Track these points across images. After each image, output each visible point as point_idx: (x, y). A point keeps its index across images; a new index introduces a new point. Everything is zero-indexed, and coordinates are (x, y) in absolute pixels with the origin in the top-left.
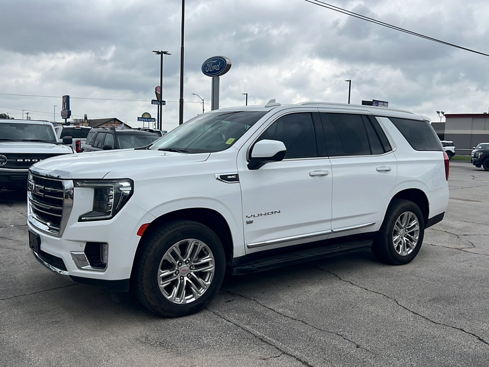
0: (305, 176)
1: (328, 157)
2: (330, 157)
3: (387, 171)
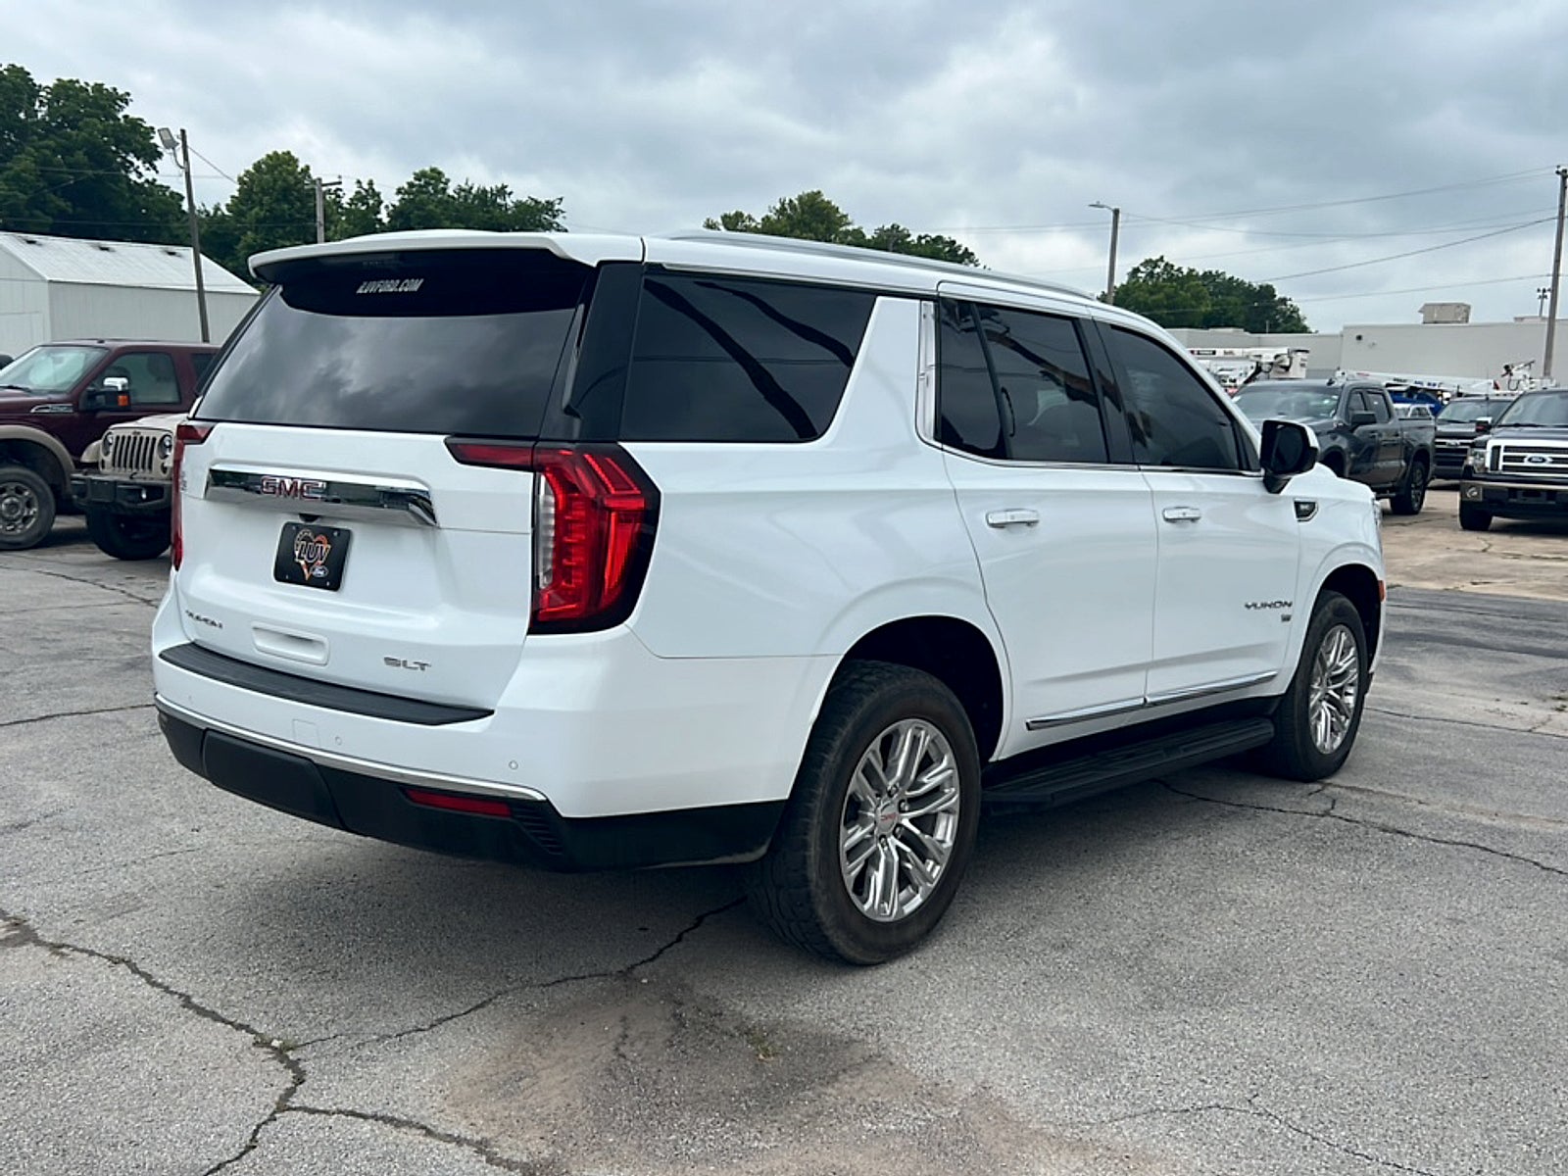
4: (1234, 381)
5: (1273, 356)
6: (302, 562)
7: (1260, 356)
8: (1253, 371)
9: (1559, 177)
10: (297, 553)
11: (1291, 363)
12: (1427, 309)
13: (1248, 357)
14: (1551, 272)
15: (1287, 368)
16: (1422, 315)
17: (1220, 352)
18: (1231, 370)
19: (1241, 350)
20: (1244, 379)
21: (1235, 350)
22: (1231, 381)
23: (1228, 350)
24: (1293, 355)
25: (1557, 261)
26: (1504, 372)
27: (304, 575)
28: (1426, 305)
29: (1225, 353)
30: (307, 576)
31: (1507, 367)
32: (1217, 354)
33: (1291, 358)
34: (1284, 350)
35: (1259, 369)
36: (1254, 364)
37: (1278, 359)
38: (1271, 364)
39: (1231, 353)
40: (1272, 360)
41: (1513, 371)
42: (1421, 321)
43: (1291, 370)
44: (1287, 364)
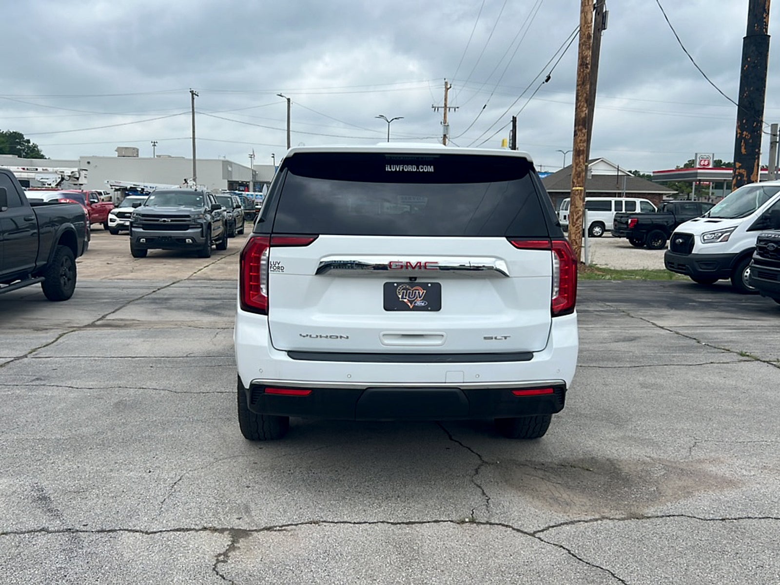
4: (50, 185)
5: (70, 172)
6: (405, 300)
7: (63, 172)
8: (60, 180)
9: (191, 94)
10: (400, 296)
11: (80, 175)
12: (119, 150)
13: (56, 172)
14: (192, 137)
15: (78, 179)
16: (117, 153)
17: (40, 169)
18: (48, 179)
19: (52, 168)
20: (56, 184)
21: (48, 168)
22: (48, 184)
23: (44, 168)
24: (81, 172)
25: (194, 132)
26: (184, 182)
27: (409, 307)
28: (118, 148)
29: (43, 170)
30: (411, 307)
31: (185, 180)
32: (38, 170)
33: (79, 174)
34: (76, 169)
35: (63, 179)
36: (60, 176)
37: (73, 174)
38: (69, 176)
39: (46, 170)
40: (70, 174)
41: (188, 182)
42: (117, 156)
43: (80, 179)
44: (78, 176)
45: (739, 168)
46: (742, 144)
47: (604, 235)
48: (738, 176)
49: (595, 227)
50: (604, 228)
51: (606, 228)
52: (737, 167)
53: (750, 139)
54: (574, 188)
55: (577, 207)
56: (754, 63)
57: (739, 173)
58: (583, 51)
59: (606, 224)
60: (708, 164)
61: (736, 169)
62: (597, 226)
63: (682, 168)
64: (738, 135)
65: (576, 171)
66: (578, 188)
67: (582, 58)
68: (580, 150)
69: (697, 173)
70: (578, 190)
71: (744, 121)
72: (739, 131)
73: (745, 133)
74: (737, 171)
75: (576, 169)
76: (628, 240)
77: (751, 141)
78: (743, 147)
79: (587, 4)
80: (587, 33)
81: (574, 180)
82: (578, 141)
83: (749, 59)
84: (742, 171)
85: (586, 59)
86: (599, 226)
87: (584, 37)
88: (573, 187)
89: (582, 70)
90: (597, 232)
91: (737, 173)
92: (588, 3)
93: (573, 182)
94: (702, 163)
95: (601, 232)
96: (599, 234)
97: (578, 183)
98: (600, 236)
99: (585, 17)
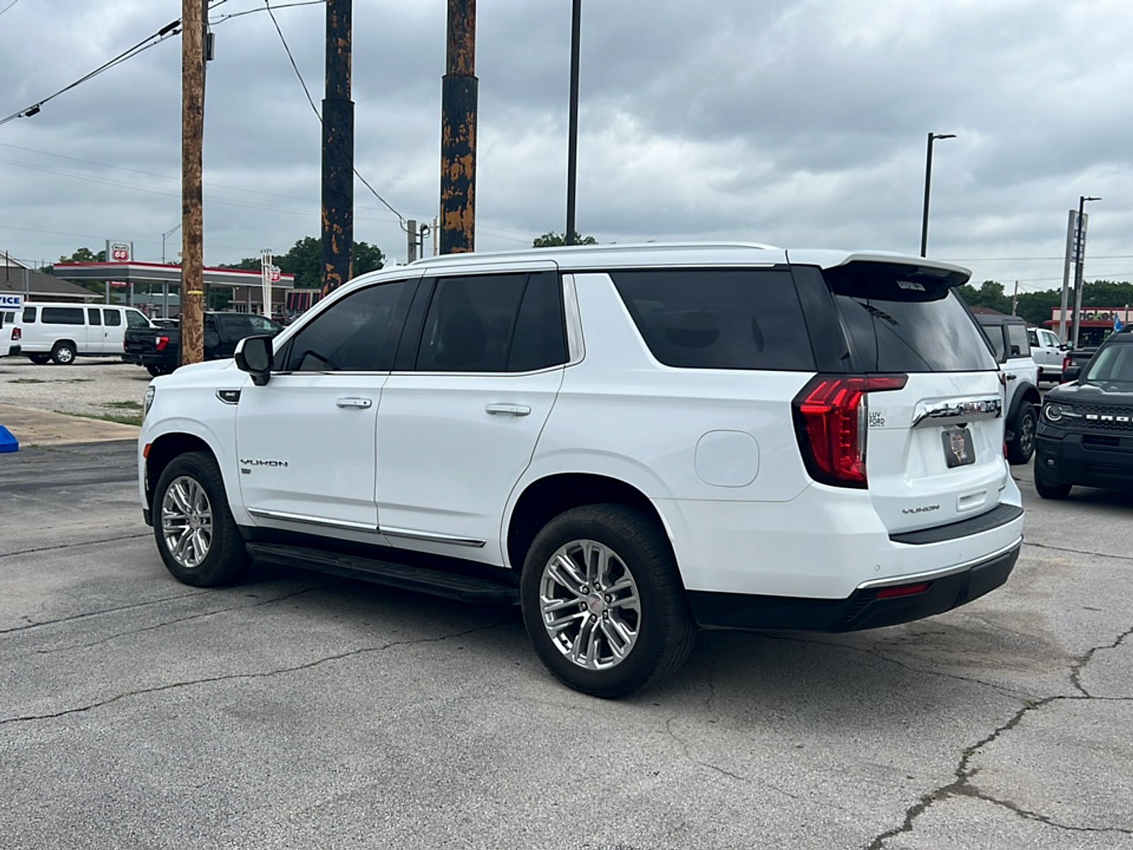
0: (328, 406)
1: (388, 373)
2: (392, 373)
3: (518, 414)
6: (956, 453)
45: (332, 271)
46: (333, 240)
47: (75, 362)
48: (330, 282)
49: (61, 348)
50: (76, 350)
51: (78, 351)
52: (329, 270)
53: (342, 234)
54: (189, 292)
55: (196, 321)
56: (340, 135)
57: (332, 278)
58: (192, 87)
59: (77, 343)
60: (126, 257)
61: (328, 272)
62: (64, 347)
63: (69, 261)
64: (327, 228)
65: (192, 266)
66: (196, 292)
67: (192, 98)
68: (195, 235)
69: (128, 269)
70: (196, 295)
71: (333, 210)
72: (327, 223)
73: (335, 226)
74: (329, 275)
75: (191, 262)
76: (146, 369)
77: (343, 237)
78: (334, 245)
79: (194, 18)
80: (196, 62)
81: (189, 280)
82: (193, 222)
83: (333, 130)
84: (335, 275)
85: (197, 101)
86: (67, 348)
87: (193, 66)
88: (189, 290)
89: (192, 116)
90: (64, 356)
91: (329, 278)
92: (196, 17)
93: (188, 283)
94: (117, 255)
95: (70, 356)
96: (67, 360)
97: (196, 284)
98: (69, 363)
99: (192, 37)
